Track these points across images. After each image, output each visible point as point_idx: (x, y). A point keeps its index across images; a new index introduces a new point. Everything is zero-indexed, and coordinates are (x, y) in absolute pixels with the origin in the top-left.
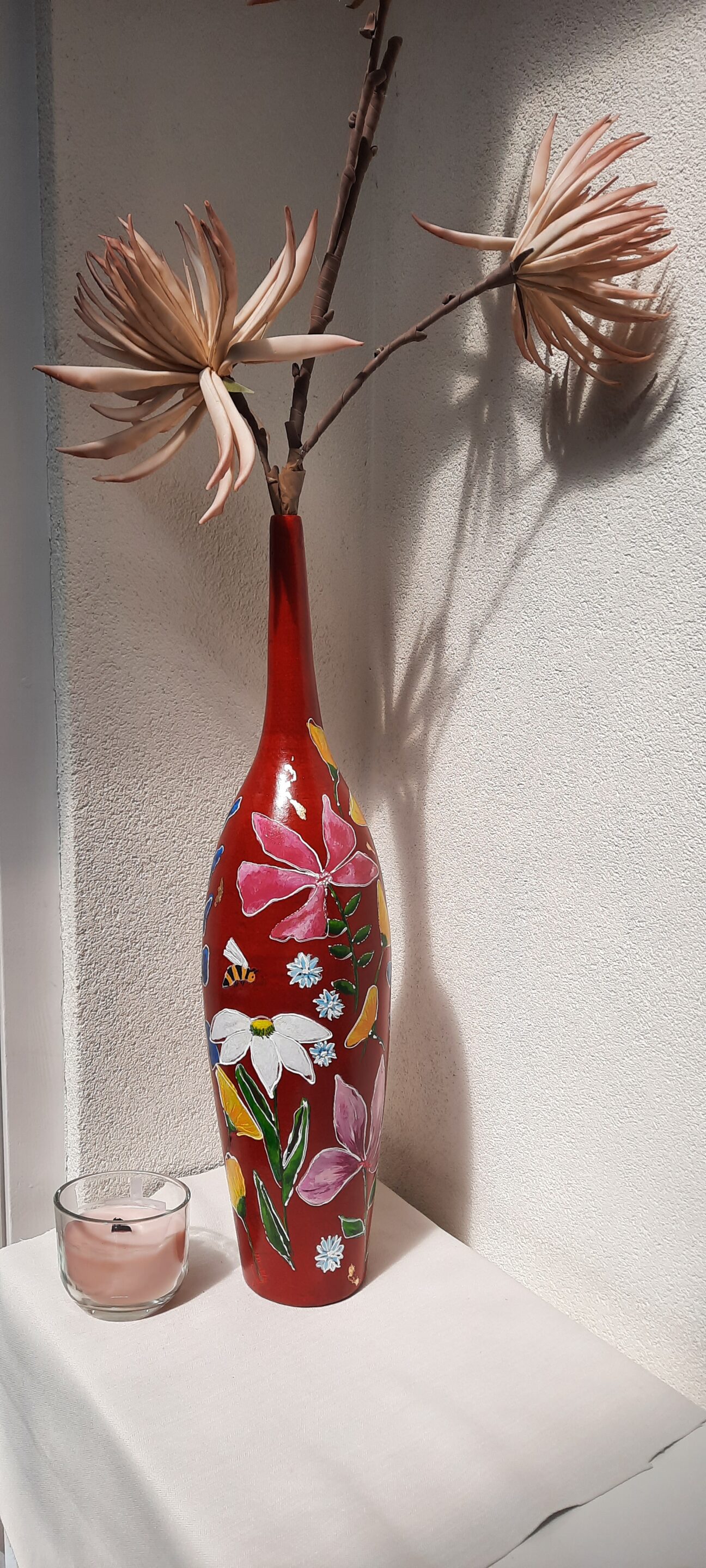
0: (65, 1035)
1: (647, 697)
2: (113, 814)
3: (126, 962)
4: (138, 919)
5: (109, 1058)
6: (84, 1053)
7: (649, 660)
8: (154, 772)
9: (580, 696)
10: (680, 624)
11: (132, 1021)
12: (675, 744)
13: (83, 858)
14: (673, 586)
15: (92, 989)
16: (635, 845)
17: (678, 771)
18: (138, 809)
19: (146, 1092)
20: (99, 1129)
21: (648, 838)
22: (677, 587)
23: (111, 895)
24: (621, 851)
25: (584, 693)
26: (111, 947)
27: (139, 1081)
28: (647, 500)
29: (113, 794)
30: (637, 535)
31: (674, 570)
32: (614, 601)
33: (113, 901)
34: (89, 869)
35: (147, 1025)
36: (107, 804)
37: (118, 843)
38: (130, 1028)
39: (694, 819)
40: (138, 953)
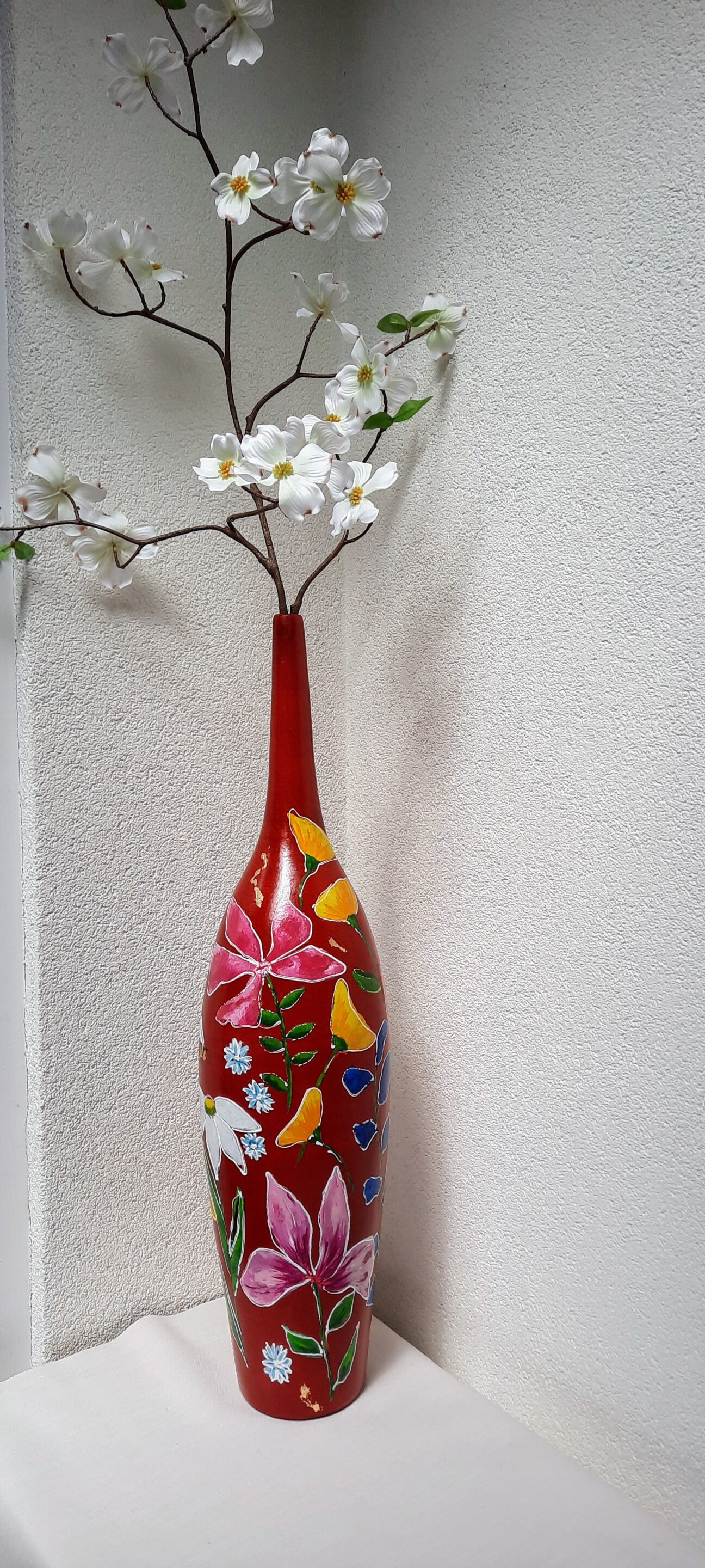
0: (30, 1159)
1: (631, 785)
2: (80, 920)
3: (94, 1079)
4: (107, 1032)
5: (76, 1184)
6: (49, 1178)
7: (631, 747)
8: (124, 876)
9: (562, 786)
10: (661, 709)
11: (101, 1142)
12: (662, 832)
13: (48, 968)
14: (652, 670)
15: (58, 1109)
16: (626, 940)
17: (667, 860)
18: (106, 915)
19: (117, 1220)
20: (66, 1262)
21: (639, 932)
22: (656, 672)
23: (78, 1007)
24: (612, 947)
25: (566, 783)
26: (78, 1063)
27: (109, 1209)
28: (622, 585)
29: (80, 900)
30: (613, 621)
31: (652, 655)
32: (593, 688)
33: (81, 1013)
34: (55, 980)
35: (117, 1147)
36: (74, 910)
37: (85, 951)
38: (98, 1150)
39: (686, 911)
40: (107, 1069)
